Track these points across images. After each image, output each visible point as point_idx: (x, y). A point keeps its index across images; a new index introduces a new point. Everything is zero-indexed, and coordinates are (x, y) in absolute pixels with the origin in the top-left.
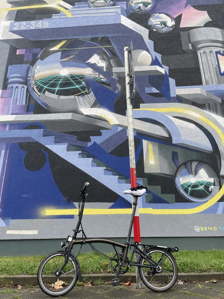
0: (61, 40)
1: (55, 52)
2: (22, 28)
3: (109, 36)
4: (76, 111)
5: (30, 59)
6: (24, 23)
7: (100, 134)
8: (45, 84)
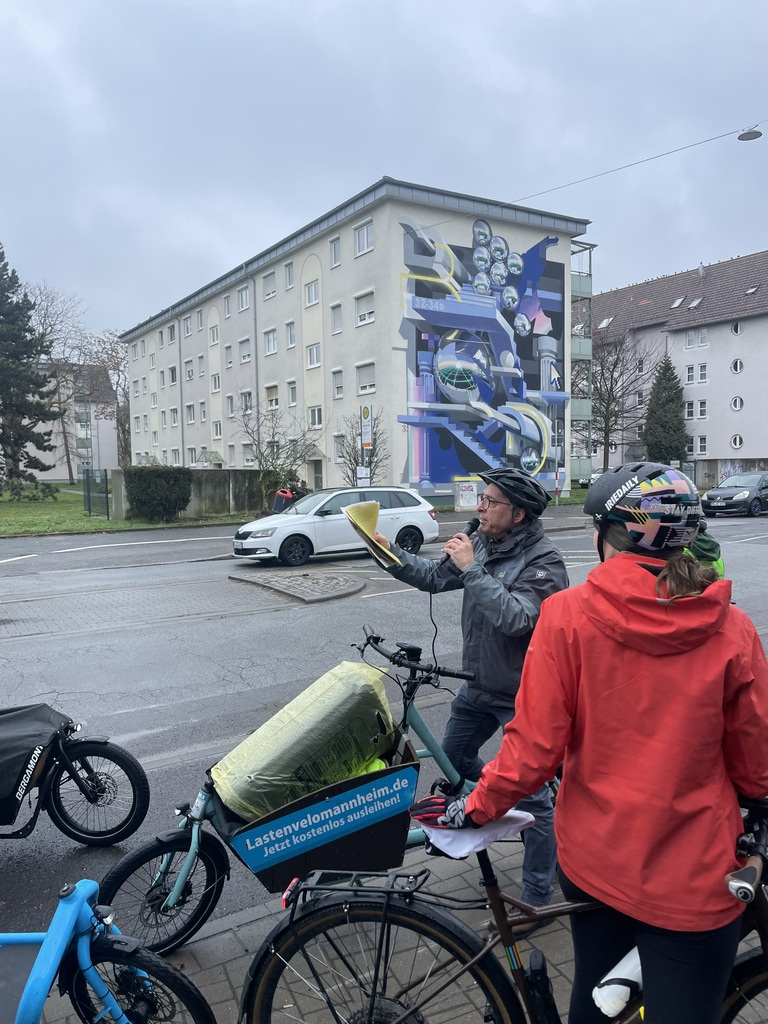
0: (455, 329)
1: (451, 342)
2: (423, 307)
3: (488, 331)
4: (468, 404)
5: (433, 347)
6: (423, 299)
7: (482, 424)
8: (446, 375)
